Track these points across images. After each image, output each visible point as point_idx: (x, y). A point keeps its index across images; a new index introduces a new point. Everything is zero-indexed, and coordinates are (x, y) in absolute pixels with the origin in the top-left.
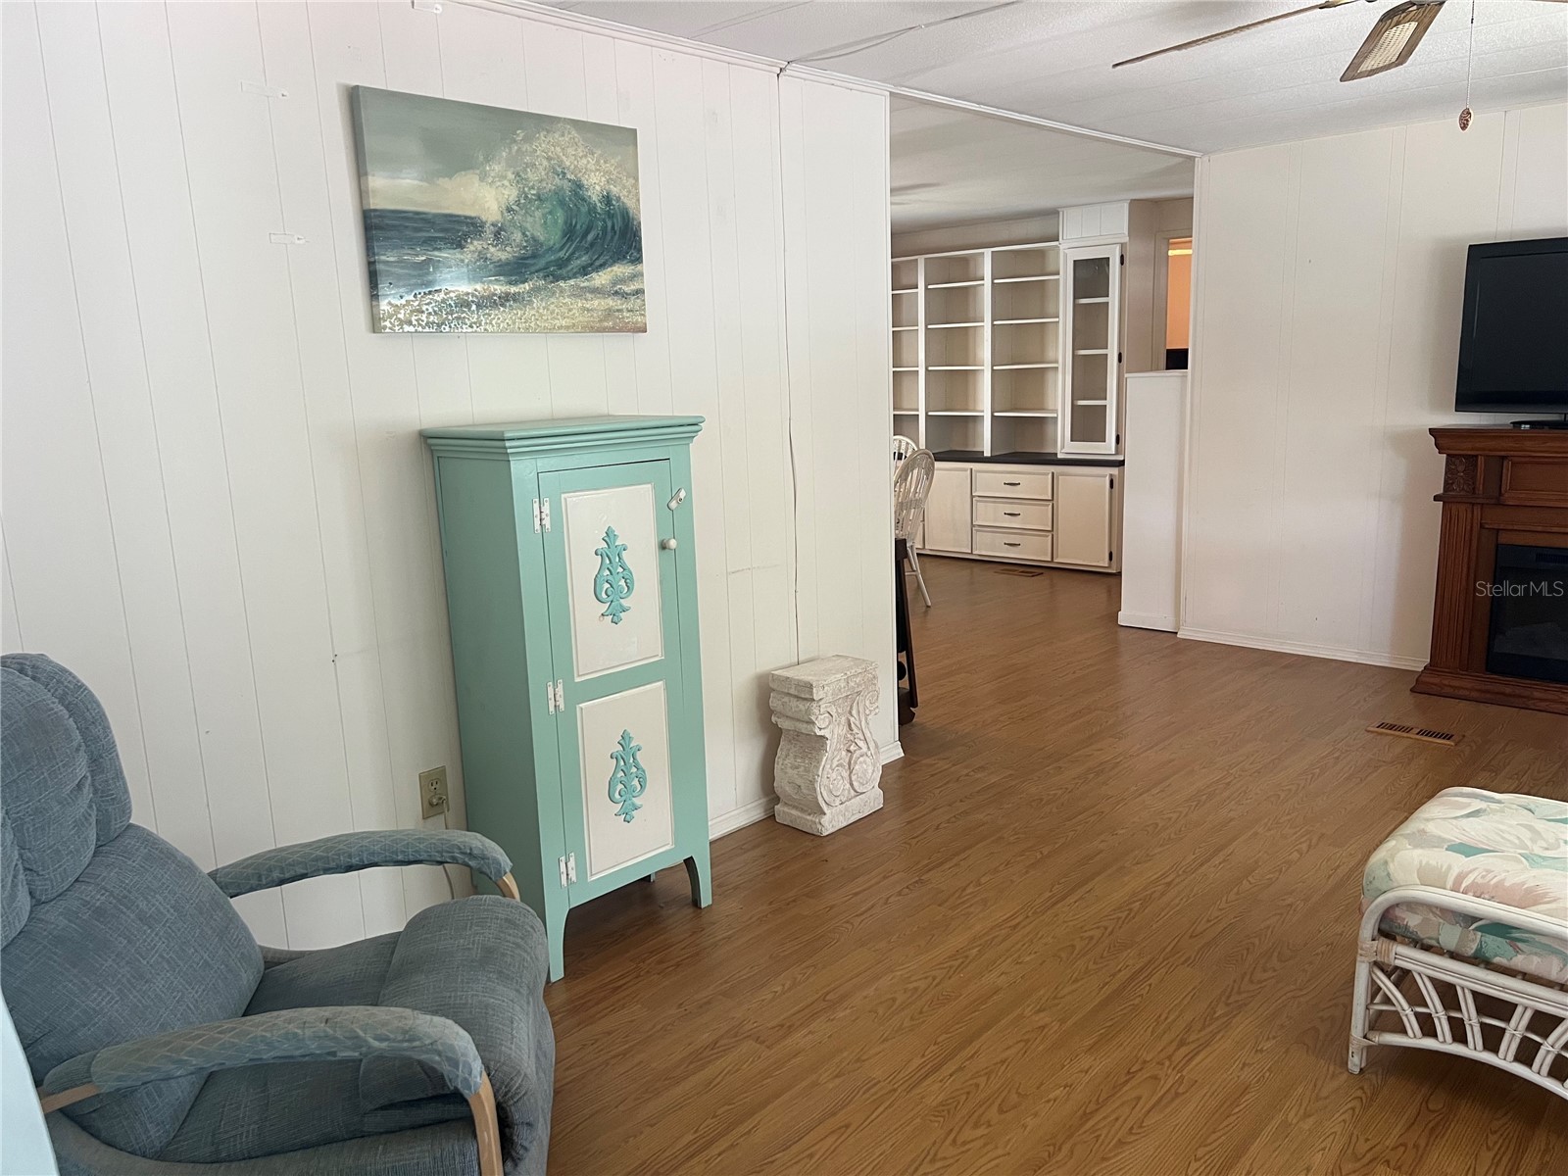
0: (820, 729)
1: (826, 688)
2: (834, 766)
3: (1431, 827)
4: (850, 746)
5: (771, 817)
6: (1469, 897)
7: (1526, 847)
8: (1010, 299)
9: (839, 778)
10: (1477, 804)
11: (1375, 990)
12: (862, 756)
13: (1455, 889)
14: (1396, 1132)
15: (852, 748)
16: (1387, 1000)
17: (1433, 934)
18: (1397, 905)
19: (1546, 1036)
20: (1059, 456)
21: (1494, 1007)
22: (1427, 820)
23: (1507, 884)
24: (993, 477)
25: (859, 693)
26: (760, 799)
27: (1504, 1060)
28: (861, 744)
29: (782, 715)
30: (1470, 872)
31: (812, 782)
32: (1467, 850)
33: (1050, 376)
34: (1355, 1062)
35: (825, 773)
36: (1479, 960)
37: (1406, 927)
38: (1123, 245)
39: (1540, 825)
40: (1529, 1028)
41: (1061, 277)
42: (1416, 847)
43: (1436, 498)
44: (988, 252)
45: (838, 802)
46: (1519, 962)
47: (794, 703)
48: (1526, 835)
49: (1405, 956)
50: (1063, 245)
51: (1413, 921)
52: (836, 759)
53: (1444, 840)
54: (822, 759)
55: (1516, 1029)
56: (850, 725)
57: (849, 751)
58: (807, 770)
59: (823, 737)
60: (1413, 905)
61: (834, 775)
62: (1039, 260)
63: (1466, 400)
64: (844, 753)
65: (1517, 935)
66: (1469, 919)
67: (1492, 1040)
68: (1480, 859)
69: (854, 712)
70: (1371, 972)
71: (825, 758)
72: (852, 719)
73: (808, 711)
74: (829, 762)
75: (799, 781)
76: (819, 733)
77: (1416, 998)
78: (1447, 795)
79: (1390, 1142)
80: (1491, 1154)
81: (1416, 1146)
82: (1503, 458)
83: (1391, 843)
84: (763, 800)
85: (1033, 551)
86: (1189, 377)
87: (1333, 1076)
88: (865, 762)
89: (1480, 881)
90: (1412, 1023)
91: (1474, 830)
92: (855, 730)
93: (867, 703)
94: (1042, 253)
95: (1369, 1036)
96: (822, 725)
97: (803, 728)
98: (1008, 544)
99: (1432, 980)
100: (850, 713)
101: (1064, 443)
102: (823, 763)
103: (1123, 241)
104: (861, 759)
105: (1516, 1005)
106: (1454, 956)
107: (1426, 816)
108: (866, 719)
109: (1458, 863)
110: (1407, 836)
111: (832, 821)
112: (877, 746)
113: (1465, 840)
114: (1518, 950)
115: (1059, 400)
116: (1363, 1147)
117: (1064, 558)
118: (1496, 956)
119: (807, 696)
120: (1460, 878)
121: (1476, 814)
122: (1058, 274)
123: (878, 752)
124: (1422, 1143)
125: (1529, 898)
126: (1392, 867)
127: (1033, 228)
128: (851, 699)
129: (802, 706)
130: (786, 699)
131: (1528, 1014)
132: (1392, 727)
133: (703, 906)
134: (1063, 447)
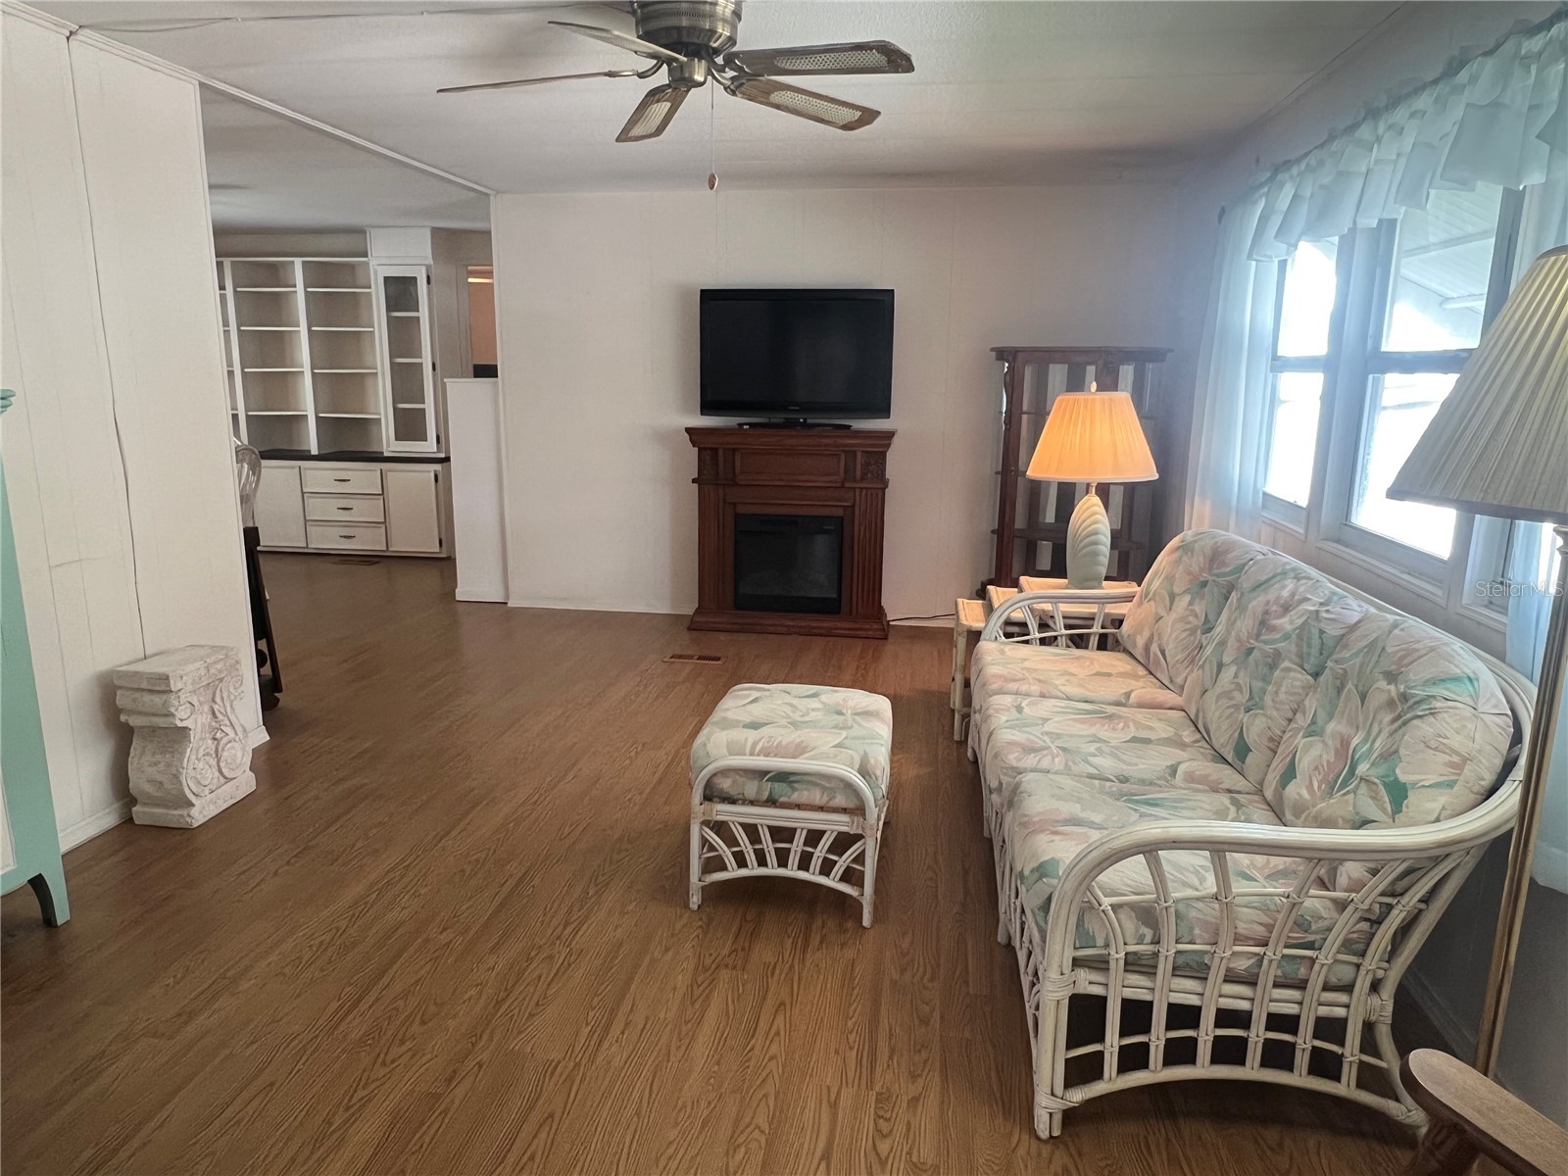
0: (182, 720)
1: (184, 678)
2: (200, 755)
3: (730, 715)
4: (216, 734)
5: (128, 821)
6: (762, 758)
7: (788, 717)
8: (324, 308)
9: (207, 767)
10: (755, 694)
11: (704, 841)
12: (230, 742)
13: (751, 754)
14: (729, 943)
15: (218, 736)
16: (712, 848)
17: (739, 790)
18: (715, 775)
19: (815, 847)
20: (385, 455)
21: (783, 834)
22: (727, 710)
23: (784, 743)
24: (323, 475)
25: (221, 680)
26: (112, 804)
27: (792, 872)
28: (228, 730)
29: (131, 712)
30: (760, 740)
31: (176, 777)
32: (754, 726)
33: (369, 382)
34: (695, 900)
35: (191, 764)
36: (772, 802)
37: (722, 790)
38: (428, 268)
39: (795, 702)
40: (805, 844)
41: (372, 290)
42: (723, 729)
43: (694, 481)
44: (298, 262)
45: (207, 793)
46: (795, 797)
47: (147, 698)
48: (788, 709)
49: (722, 811)
50: (373, 262)
51: (725, 784)
52: (203, 748)
53: (739, 722)
54: (186, 749)
55: (797, 846)
56: (214, 713)
57: (214, 739)
58: (168, 765)
59: (186, 729)
60: (725, 772)
61: (201, 765)
62: (348, 274)
63: (707, 408)
64: (210, 742)
65: (792, 778)
66: (761, 774)
67: (783, 859)
68: (765, 731)
69: (218, 700)
70: (701, 829)
71: (189, 749)
72: (216, 707)
73: (165, 704)
74: (194, 751)
75: (159, 778)
76: (180, 724)
77: (731, 841)
78: (734, 691)
79: (726, 951)
80: (791, 939)
81: (743, 949)
82: (734, 450)
83: (705, 731)
84: (116, 806)
85: (368, 542)
86: (500, 383)
87: (681, 916)
88: (233, 748)
89: (766, 745)
90: (730, 861)
91: (758, 711)
92: (220, 717)
93: (232, 690)
94: (352, 267)
95: (703, 879)
96: (182, 716)
97: (161, 722)
98: (345, 537)
99: (741, 824)
100: (214, 701)
101: (388, 442)
102: (187, 755)
103: (427, 262)
104: (229, 745)
105: (795, 830)
106: (752, 803)
107: (724, 707)
108: (231, 706)
109: (752, 735)
110: (716, 724)
111: (202, 811)
112: (245, 730)
113: (754, 719)
114: (794, 790)
115: (381, 405)
116: (708, 961)
117: (399, 546)
118: (781, 796)
119: (163, 688)
120: (755, 745)
121: (755, 700)
122: (370, 288)
123: (246, 736)
124: (747, 945)
125: (799, 750)
126: (709, 747)
127: (341, 242)
128: (213, 687)
129: (157, 700)
130: (137, 695)
131: (805, 833)
132: (680, 657)
133: (60, 922)
134: (388, 446)
